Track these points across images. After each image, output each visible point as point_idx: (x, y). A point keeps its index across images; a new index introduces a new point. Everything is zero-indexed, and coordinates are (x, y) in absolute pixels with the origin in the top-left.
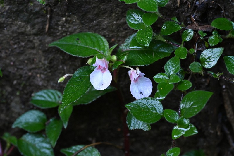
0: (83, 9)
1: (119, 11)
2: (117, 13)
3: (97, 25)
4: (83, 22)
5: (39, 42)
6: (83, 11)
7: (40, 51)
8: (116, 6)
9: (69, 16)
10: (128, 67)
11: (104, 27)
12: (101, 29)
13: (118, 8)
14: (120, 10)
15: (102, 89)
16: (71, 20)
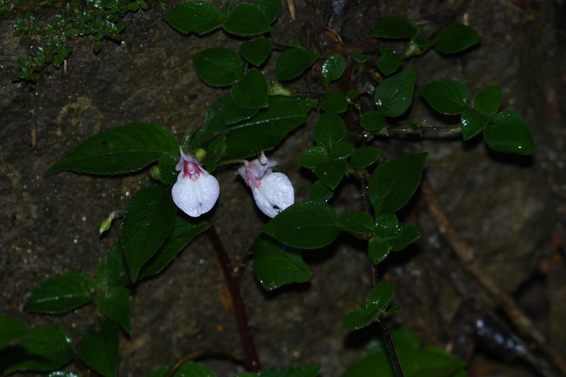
0: (99, 77)
1: (175, 62)
2: (171, 66)
3: (136, 104)
4: (105, 105)
5: (20, 176)
6: (101, 81)
7: (25, 194)
8: (167, 54)
9: (74, 101)
10: (238, 161)
11: (151, 105)
12: (144, 112)
13: (172, 55)
14: (177, 59)
15: (204, 213)
16: (79, 109)
